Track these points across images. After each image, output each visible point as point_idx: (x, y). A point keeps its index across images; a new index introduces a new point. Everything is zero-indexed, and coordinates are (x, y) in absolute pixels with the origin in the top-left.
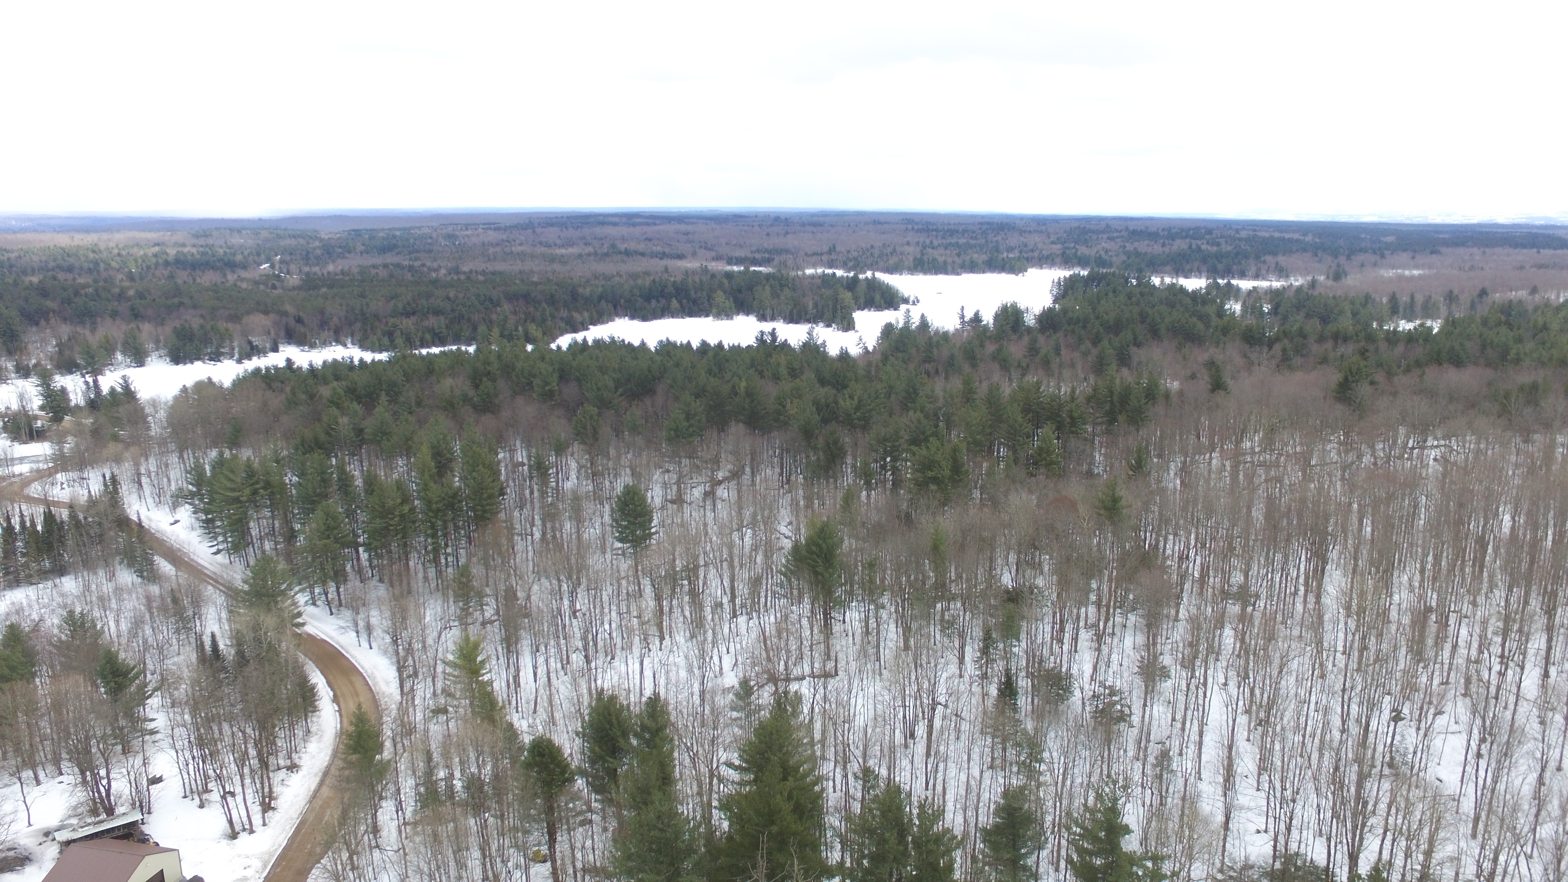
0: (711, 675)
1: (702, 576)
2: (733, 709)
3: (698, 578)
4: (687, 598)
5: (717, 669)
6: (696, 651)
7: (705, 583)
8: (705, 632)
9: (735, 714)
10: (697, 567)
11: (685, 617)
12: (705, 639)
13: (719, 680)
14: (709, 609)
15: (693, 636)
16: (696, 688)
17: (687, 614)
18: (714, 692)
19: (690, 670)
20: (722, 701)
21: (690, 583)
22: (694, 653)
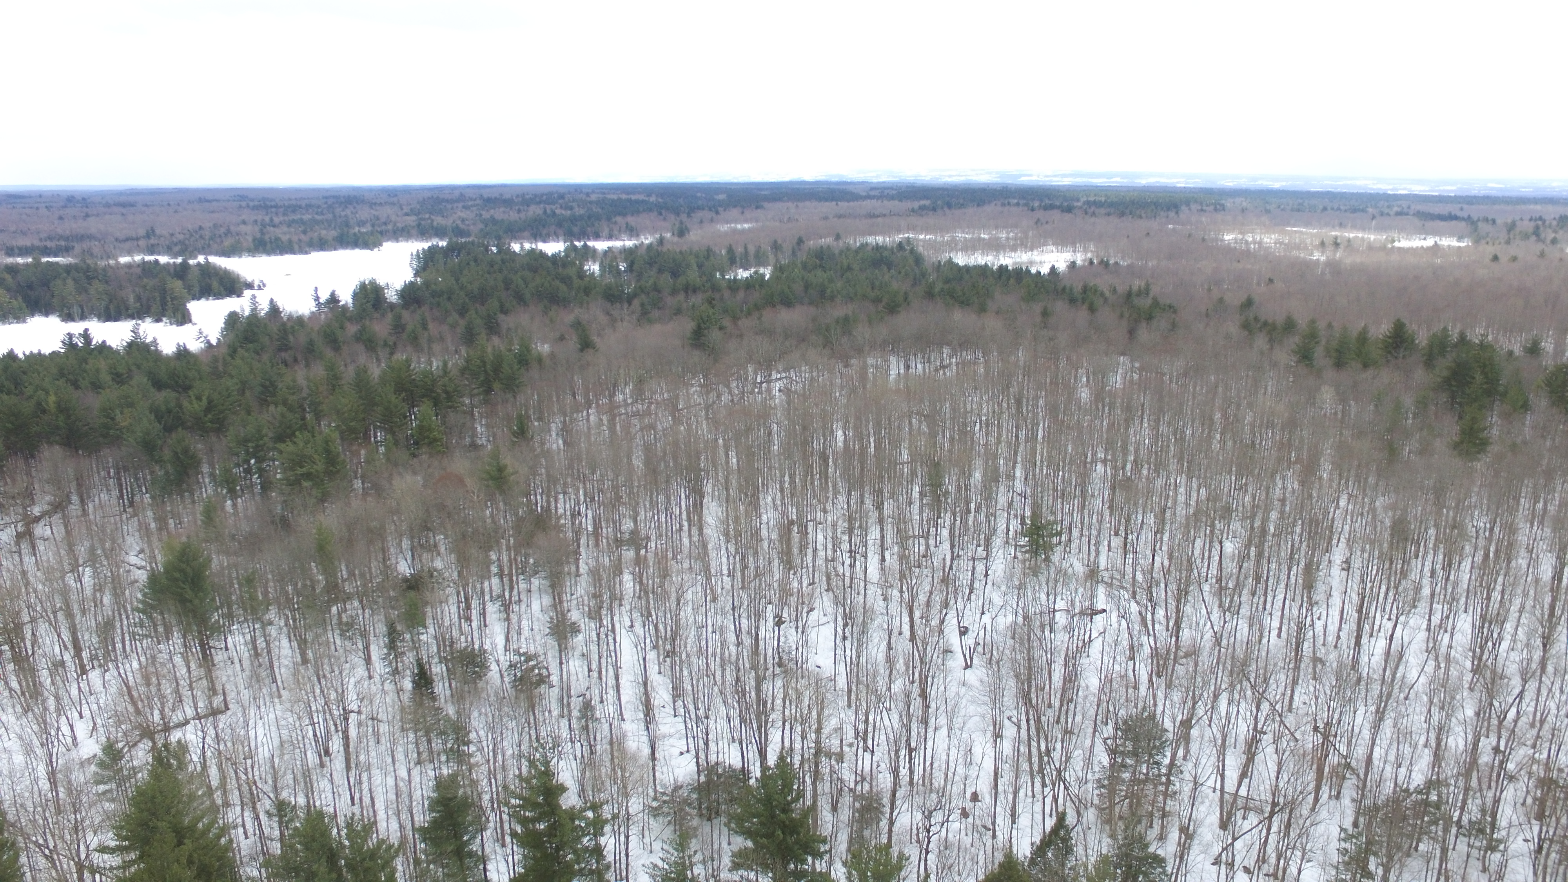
0: (62, 749)
1: (28, 635)
2: (98, 783)
3: (23, 639)
4: (11, 667)
5: (69, 740)
6: (35, 727)
7: (34, 642)
8: (44, 701)
9: (102, 788)
10: (19, 627)
11: (11, 689)
12: (46, 709)
13: (74, 753)
14: (45, 673)
15: (26, 710)
16: (42, 770)
17: (15, 685)
18: (68, 770)
19: (28, 751)
20: (79, 777)
21: (12, 648)
22: (31, 729)
